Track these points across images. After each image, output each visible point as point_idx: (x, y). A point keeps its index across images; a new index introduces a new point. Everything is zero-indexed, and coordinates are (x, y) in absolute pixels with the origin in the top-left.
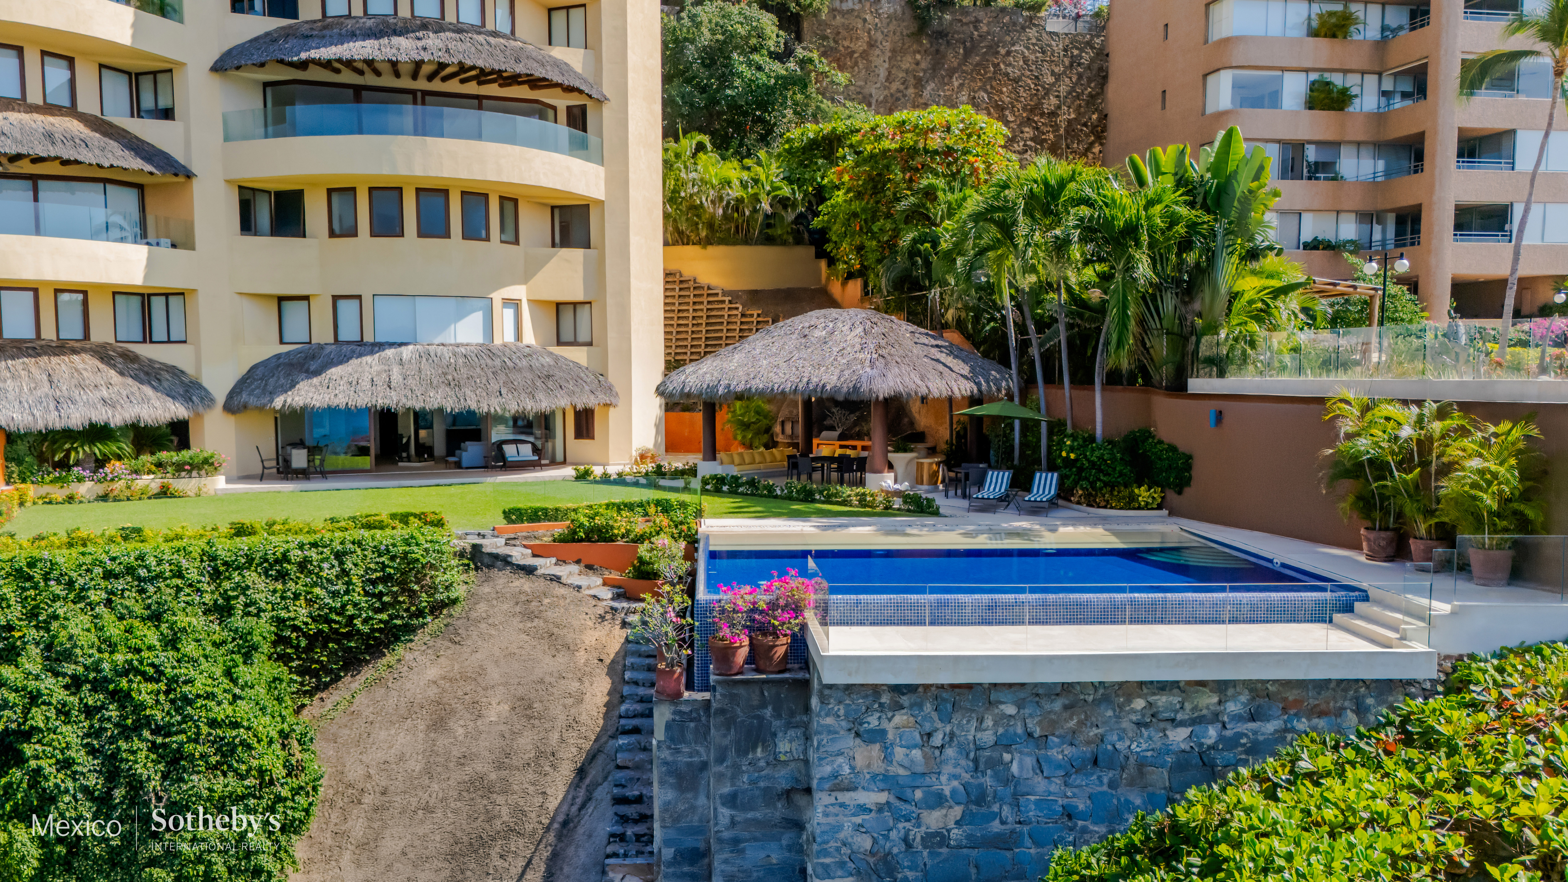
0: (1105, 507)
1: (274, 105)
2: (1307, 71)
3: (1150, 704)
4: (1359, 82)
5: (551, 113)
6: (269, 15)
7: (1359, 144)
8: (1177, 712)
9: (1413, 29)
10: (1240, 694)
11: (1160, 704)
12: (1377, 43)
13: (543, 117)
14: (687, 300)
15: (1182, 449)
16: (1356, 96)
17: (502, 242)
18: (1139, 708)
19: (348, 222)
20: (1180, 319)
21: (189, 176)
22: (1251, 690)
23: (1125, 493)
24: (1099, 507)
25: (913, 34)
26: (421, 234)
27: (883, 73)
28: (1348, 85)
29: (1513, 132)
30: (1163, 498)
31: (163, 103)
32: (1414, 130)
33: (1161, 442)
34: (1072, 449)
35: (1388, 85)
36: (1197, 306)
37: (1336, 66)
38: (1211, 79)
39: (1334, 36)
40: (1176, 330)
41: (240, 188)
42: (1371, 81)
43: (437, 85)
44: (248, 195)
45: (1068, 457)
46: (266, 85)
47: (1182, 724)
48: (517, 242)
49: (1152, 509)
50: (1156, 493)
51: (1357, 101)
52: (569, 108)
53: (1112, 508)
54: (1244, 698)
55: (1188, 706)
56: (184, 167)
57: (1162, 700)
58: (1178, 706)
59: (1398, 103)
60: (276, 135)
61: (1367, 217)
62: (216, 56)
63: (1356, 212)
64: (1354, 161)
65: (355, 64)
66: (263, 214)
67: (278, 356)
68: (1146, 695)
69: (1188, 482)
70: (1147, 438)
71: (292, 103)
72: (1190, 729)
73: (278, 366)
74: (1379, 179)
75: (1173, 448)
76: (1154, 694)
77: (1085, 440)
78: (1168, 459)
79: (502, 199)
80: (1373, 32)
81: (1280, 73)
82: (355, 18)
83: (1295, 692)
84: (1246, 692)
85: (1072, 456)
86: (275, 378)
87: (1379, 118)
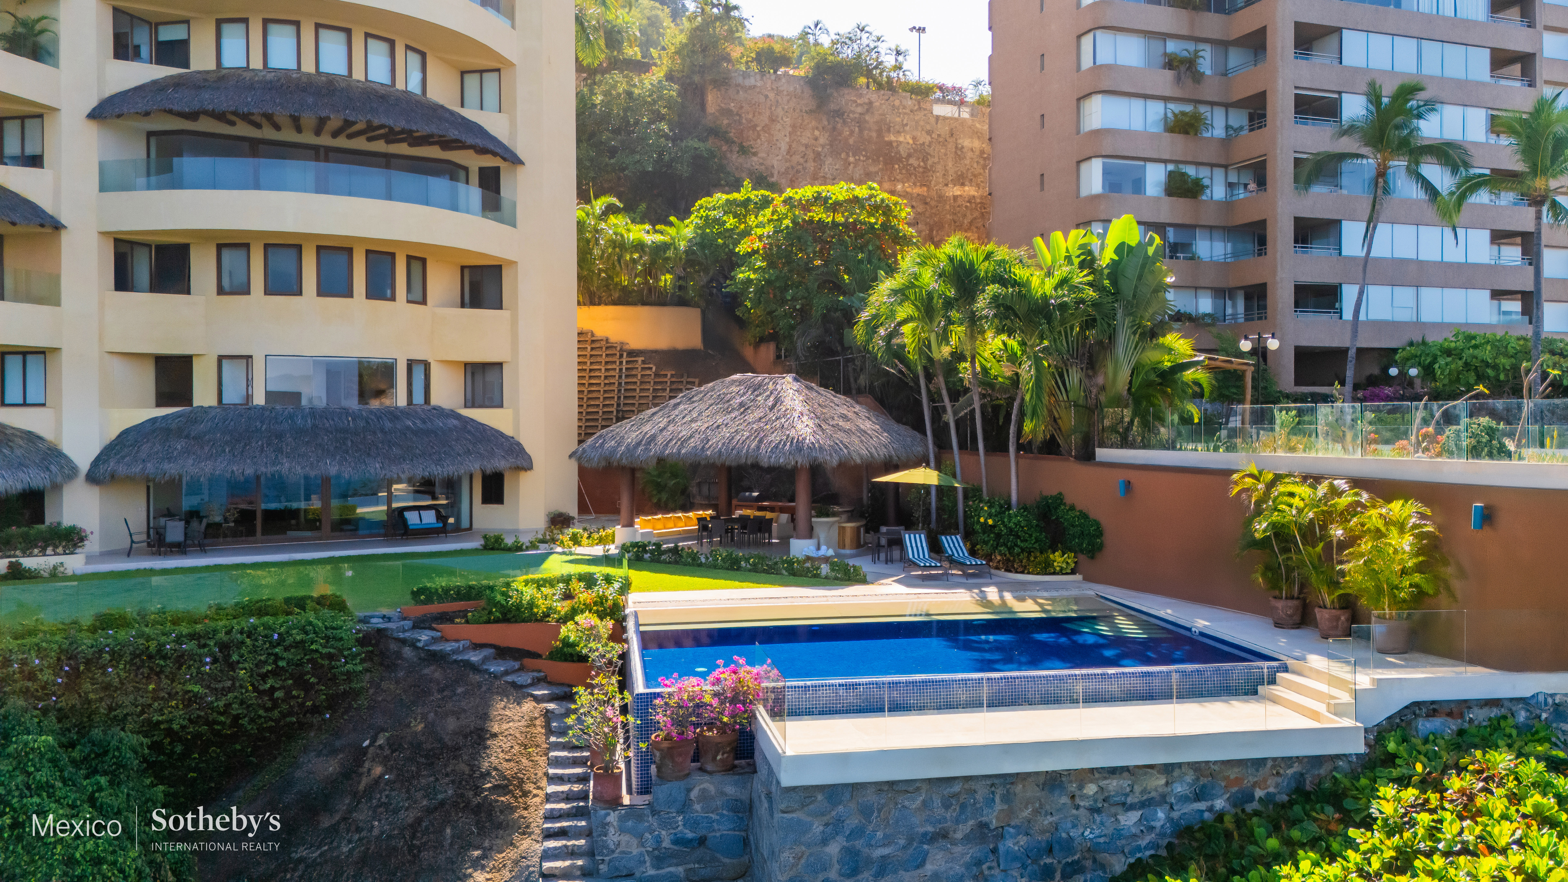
0: (1022, 572)
1: (158, 155)
2: (1165, 162)
3: (1101, 789)
4: (1209, 174)
5: (462, 174)
6: (157, 63)
7: (1211, 228)
8: (1127, 795)
9: (1251, 130)
10: (1185, 774)
11: (1111, 788)
12: (1222, 141)
13: (453, 178)
14: (599, 359)
15: (1092, 515)
16: (1207, 187)
17: (408, 301)
18: (1091, 793)
19: (241, 278)
20: (1085, 391)
21: (57, 227)
22: (1195, 770)
23: (1041, 558)
24: (1017, 572)
25: (811, 111)
26: (321, 293)
27: (784, 147)
28: (1201, 176)
29: (1339, 222)
30: (1076, 563)
31: (30, 150)
32: (1257, 218)
33: (1072, 508)
34: (990, 516)
35: (1233, 178)
36: (1100, 380)
37: (1190, 159)
38: (1084, 167)
39: (1187, 133)
40: (1081, 402)
41: (116, 241)
42: (1219, 174)
43: (342, 142)
44: (124, 249)
45: (986, 522)
46: (150, 134)
47: (1132, 807)
48: (424, 302)
49: (1067, 574)
50: (1070, 558)
51: (1208, 191)
52: (482, 170)
53: (1029, 573)
54: (1189, 778)
55: (1138, 789)
56: (52, 217)
57: (1113, 784)
58: (1128, 790)
59: (1241, 194)
60: (159, 187)
61: (1221, 293)
62: (94, 103)
63: (1211, 288)
64: (1208, 243)
65: (253, 118)
66: (142, 269)
67: (154, 420)
68: (1098, 779)
69: (1100, 548)
70: (1059, 505)
71: (180, 155)
72: (1140, 813)
73: (154, 431)
74: (1229, 260)
75: (1084, 516)
76: (1105, 778)
77: (1001, 507)
78: (1080, 525)
79: (409, 258)
80: (1219, 132)
81: (1142, 163)
82: (253, 70)
83: (1236, 770)
84: (1191, 772)
85: (990, 522)
86: (149, 445)
87: (1228, 205)
